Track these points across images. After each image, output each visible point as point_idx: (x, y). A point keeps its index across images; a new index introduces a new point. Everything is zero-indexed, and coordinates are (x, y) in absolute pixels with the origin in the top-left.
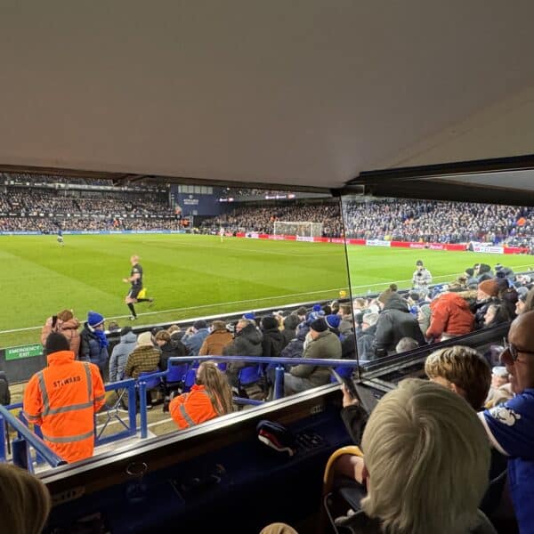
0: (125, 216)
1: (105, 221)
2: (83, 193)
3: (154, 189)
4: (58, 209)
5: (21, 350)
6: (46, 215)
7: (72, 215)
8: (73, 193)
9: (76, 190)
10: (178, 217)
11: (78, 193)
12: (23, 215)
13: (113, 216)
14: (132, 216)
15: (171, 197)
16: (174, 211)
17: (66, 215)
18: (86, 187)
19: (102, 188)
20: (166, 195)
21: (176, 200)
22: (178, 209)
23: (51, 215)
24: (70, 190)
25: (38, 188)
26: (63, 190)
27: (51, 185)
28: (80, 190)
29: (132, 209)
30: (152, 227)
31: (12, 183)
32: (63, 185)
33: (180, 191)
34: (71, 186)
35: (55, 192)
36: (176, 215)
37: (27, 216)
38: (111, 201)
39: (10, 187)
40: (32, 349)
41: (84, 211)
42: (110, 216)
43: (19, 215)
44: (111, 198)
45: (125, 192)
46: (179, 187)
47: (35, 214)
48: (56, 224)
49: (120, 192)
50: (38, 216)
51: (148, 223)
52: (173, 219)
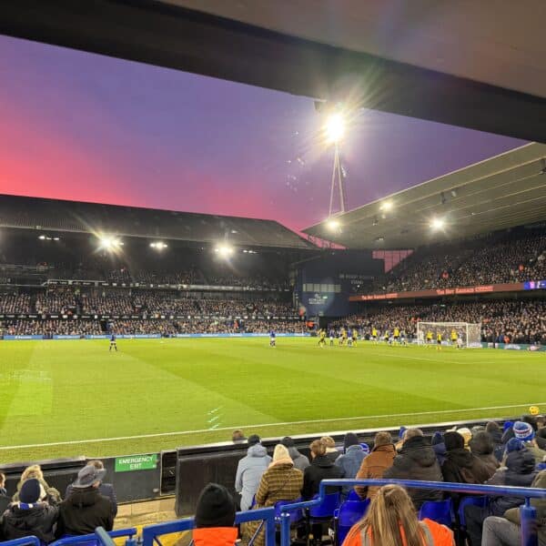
0: (246, 317)
1: (225, 323)
2: (205, 294)
3: (277, 288)
4: (178, 311)
5: (133, 460)
6: (167, 317)
7: (192, 317)
8: (195, 294)
9: (198, 291)
10: (303, 318)
11: (199, 294)
12: (144, 317)
13: (233, 318)
14: (254, 317)
15: (295, 296)
16: (298, 311)
17: (186, 317)
18: (208, 287)
19: (223, 288)
20: (291, 293)
21: (300, 300)
22: (303, 309)
23: (172, 317)
24: (193, 291)
25: (162, 290)
26: (185, 291)
27: (174, 287)
28: (202, 291)
29: (254, 310)
31: (137, 285)
32: (185, 286)
33: (304, 290)
34: (193, 287)
35: (177, 293)
36: (301, 317)
37: (148, 317)
38: (232, 302)
39: (134, 290)
40: (145, 459)
41: (204, 313)
42: (230, 318)
43: (141, 318)
44: (231, 298)
45: (247, 292)
46: (304, 286)
47: (157, 316)
48: (176, 326)
49: (242, 292)
50: (159, 318)
51: (271, 325)
52: (296, 321)
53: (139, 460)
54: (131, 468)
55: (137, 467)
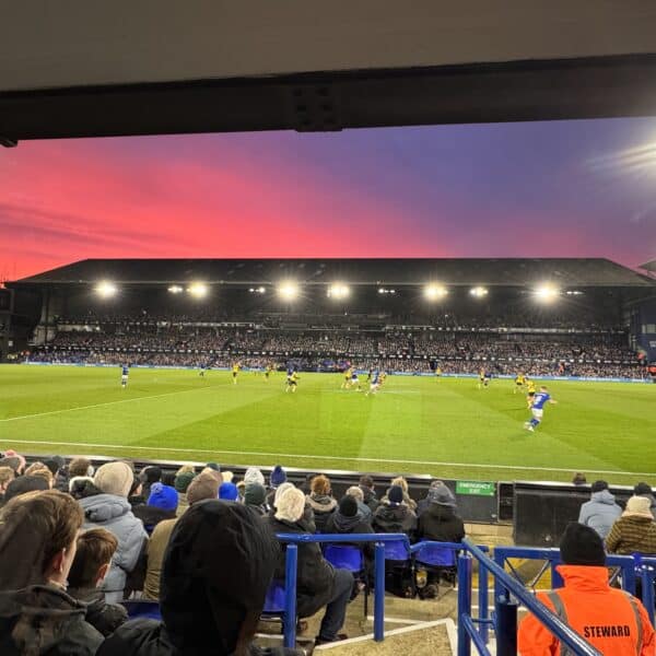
0: (572, 361)
1: (548, 366)
2: (527, 337)
3: (609, 330)
4: (499, 353)
6: (489, 359)
7: (513, 359)
8: (515, 337)
9: (517, 333)
10: (642, 362)
11: (520, 336)
12: (467, 358)
13: (558, 361)
14: (581, 361)
15: (632, 340)
16: (636, 354)
17: (507, 359)
18: (529, 330)
19: (546, 331)
20: (625, 337)
21: (639, 343)
22: (643, 353)
23: (493, 359)
24: (513, 334)
25: (482, 333)
26: (506, 334)
27: (494, 330)
28: (523, 334)
29: (581, 353)
30: (607, 374)
31: (460, 329)
32: (505, 329)
33: (644, 331)
34: (513, 330)
35: (497, 336)
36: (639, 361)
37: (471, 360)
38: (556, 344)
39: (458, 333)
40: (483, 486)
41: (526, 355)
42: (554, 361)
43: (464, 359)
44: (556, 341)
45: (572, 334)
46: (644, 327)
47: (478, 357)
48: (498, 368)
49: (567, 334)
50: (481, 360)
51: (601, 369)
52: (635, 366)
53: (478, 486)
54: (471, 492)
55: (476, 492)
